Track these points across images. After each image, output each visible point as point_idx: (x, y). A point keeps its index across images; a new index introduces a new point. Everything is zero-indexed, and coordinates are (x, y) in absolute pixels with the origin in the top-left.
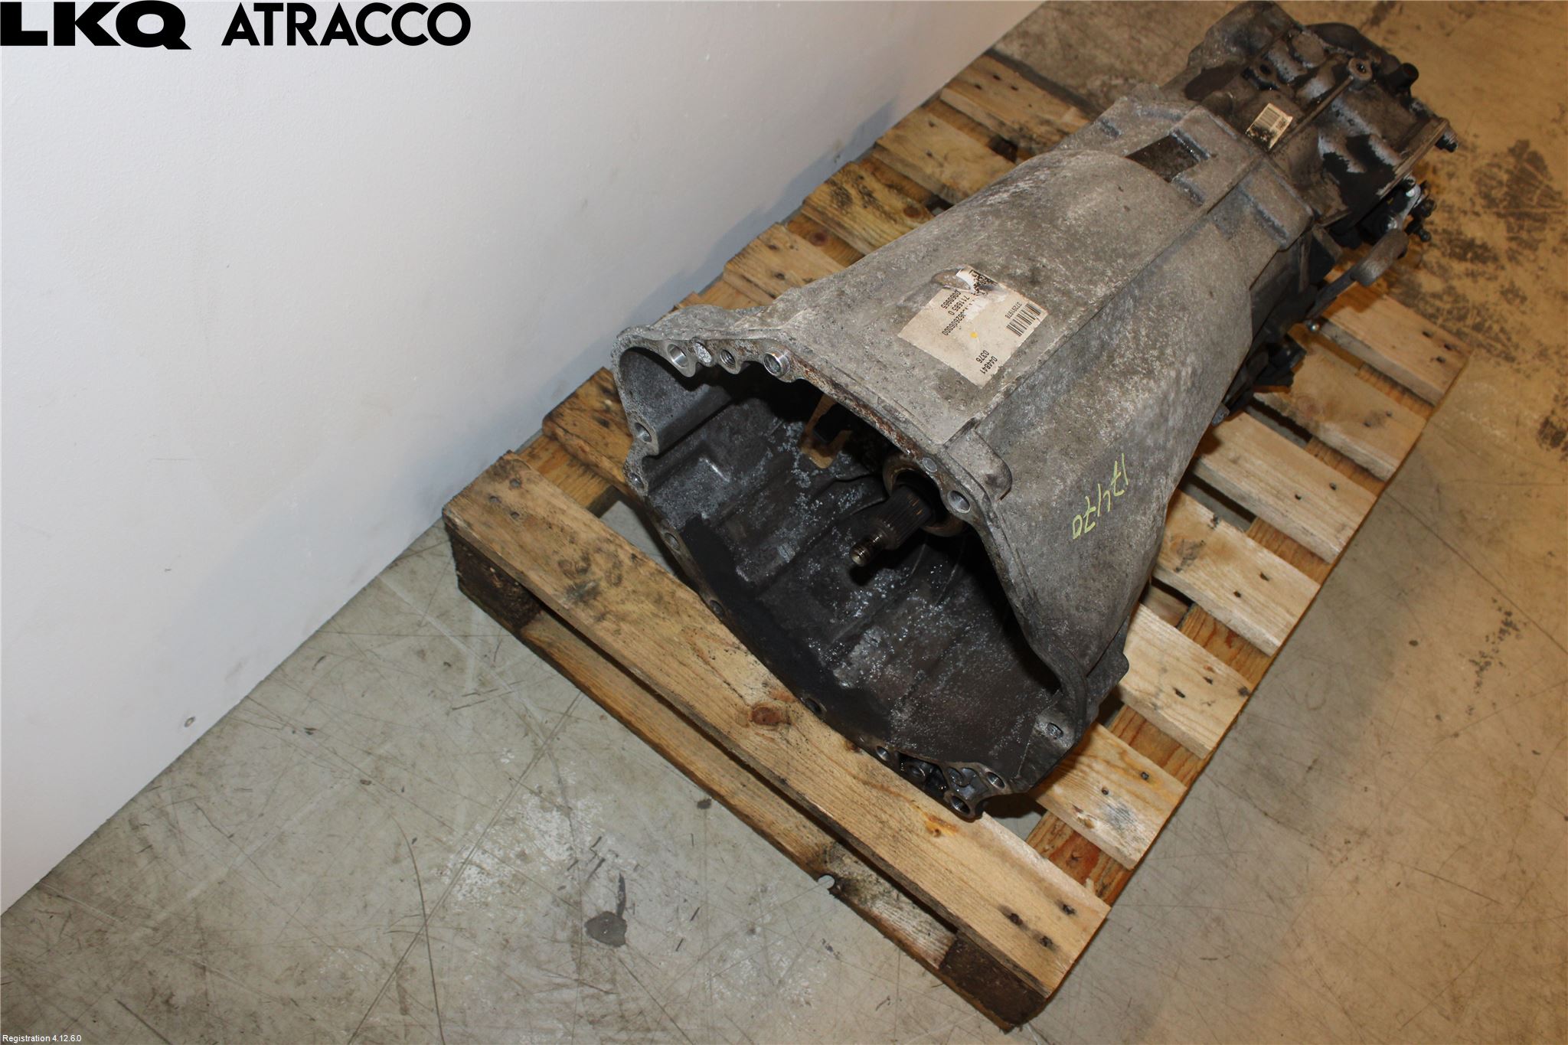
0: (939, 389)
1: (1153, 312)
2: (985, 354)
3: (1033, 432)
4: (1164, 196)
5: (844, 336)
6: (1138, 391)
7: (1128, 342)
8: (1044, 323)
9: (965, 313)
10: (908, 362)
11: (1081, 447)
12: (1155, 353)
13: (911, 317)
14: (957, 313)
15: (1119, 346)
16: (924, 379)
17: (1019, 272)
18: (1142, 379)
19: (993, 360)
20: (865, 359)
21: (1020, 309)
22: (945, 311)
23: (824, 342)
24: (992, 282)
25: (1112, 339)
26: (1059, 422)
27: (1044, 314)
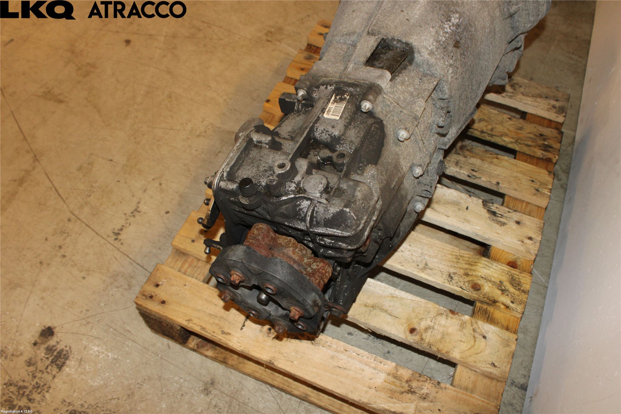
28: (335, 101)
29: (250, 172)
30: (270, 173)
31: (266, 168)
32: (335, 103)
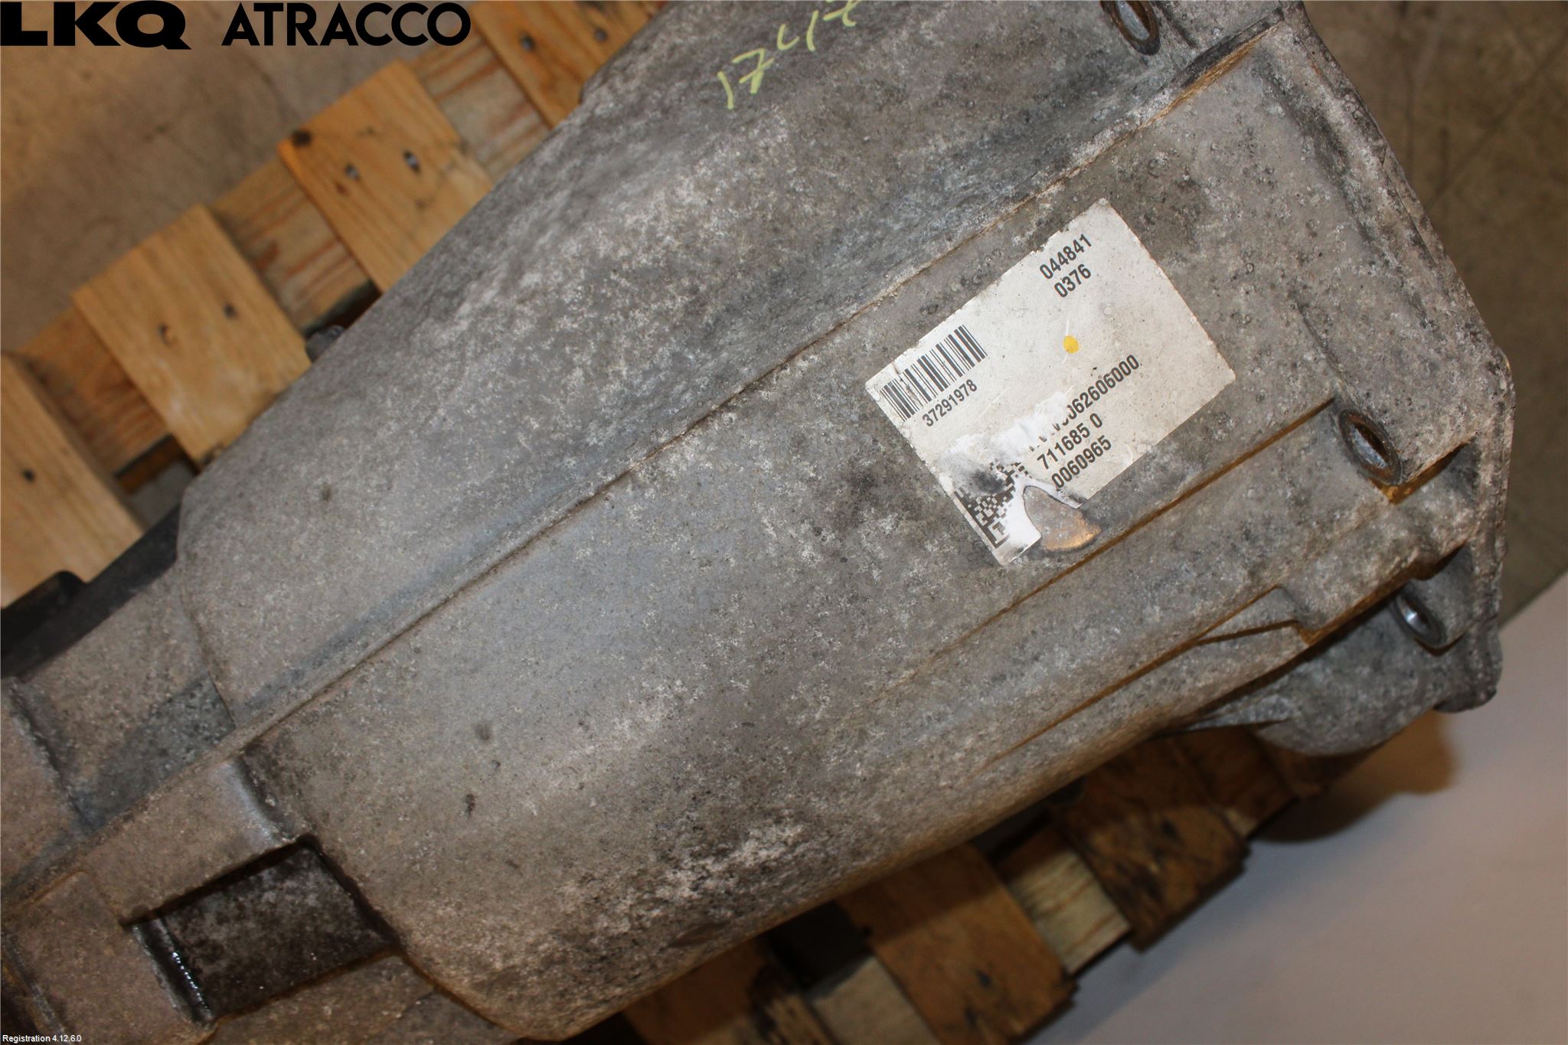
0: (1201, 210)
1: (528, 431)
2: (1064, 289)
3: (962, 141)
4: (350, 777)
5: (1368, 374)
6: (651, 232)
7: (628, 351)
8: (885, 355)
9: (1063, 414)
10: (1240, 299)
11: (847, 106)
12: (566, 323)
13: (1188, 426)
14: (1083, 418)
15: (661, 338)
16: (1223, 242)
17: (887, 524)
18: (627, 259)
19: (1047, 271)
20: (1332, 315)
21: (932, 404)
22: (1105, 431)
23: (1416, 365)
24: (965, 501)
25: (675, 356)
26: (889, 161)
27: (874, 386)
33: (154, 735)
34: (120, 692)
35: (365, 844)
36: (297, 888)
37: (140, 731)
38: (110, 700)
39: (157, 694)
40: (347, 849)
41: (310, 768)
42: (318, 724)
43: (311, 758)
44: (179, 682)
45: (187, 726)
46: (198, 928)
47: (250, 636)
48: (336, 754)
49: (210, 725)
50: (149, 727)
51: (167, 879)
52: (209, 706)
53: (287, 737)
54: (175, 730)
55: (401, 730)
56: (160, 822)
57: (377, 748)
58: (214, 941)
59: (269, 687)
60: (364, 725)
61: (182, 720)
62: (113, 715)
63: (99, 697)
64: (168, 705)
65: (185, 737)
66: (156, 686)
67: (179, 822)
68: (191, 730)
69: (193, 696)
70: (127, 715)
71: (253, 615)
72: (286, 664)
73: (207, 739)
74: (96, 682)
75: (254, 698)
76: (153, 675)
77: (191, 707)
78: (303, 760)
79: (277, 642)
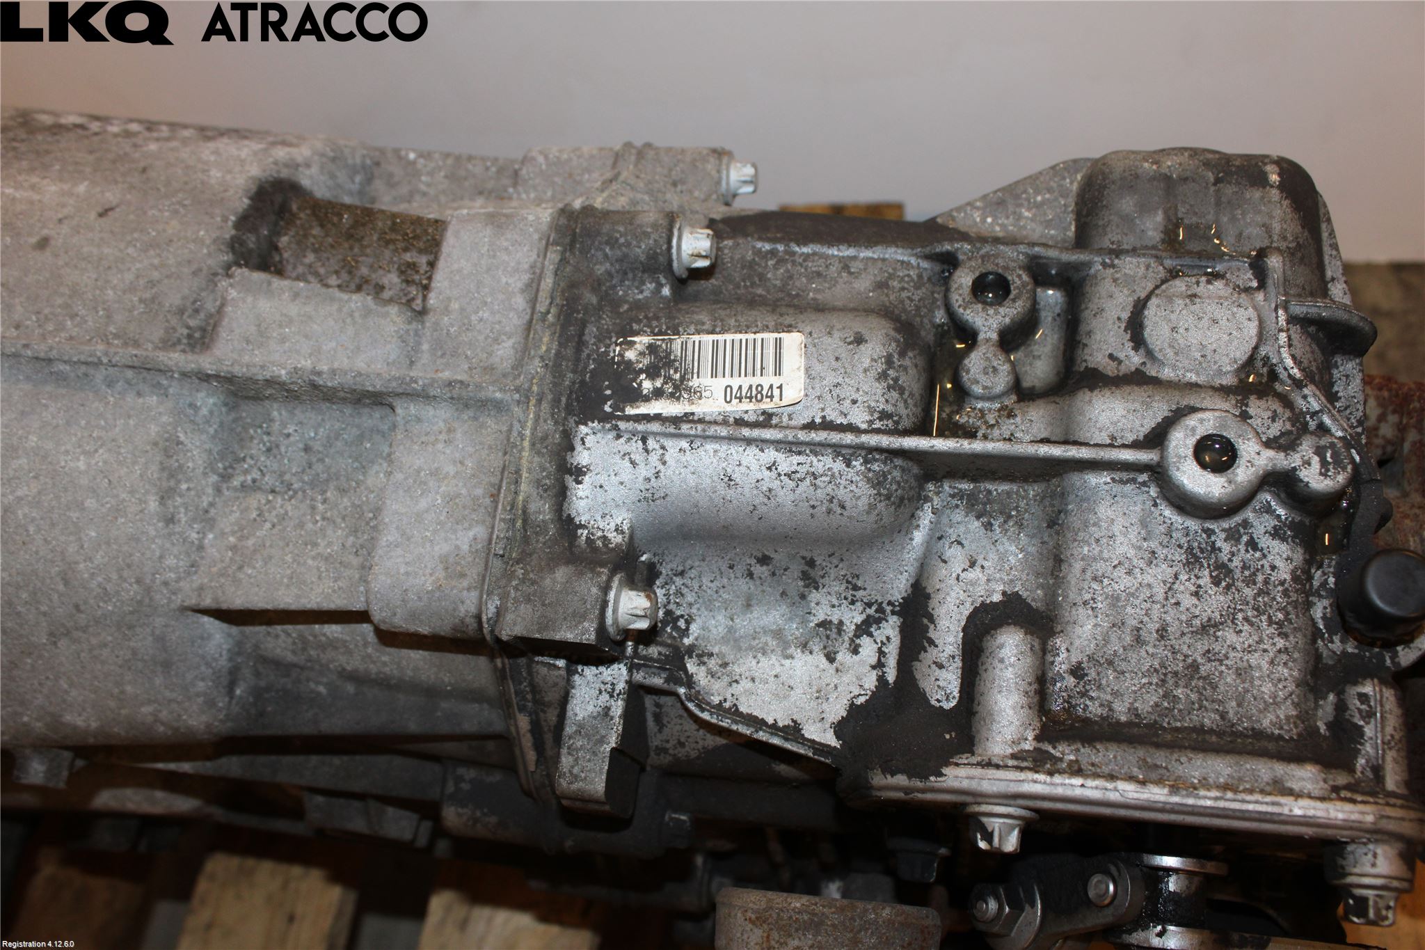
4: (152, 283)
28: (679, 390)
29: (1254, 659)
30: (1226, 547)
31: (1205, 580)
32: (694, 383)
33: (303, 471)
34: (303, 533)
35: (194, 237)
36: (310, 273)
37: (312, 484)
38: (316, 532)
39: (278, 505)
40: (208, 242)
41: (169, 311)
42: (131, 335)
43: (161, 317)
44: (255, 501)
45: (275, 457)
46: (401, 294)
47: (119, 447)
48: (143, 306)
49: (259, 444)
50: (303, 482)
51: (335, 307)
52: (249, 460)
53: (160, 345)
54: (286, 461)
55: (86, 286)
56: (298, 352)
57: (114, 288)
58: (399, 277)
59: (139, 394)
60: (104, 309)
61: (275, 466)
62: (324, 519)
63: (322, 543)
64: (277, 489)
65: (283, 449)
66: (274, 513)
67: (283, 340)
68: (275, 451)
69: (254, 481)
70: (313, 508)
71: (105, 462)
72: (112, 399)
73: (268, 434)
74: (314, 558)
75: (157, 396)
76: (268, 525)
77: (261, 471)
78: (167, 321)
79: (103, 423)
